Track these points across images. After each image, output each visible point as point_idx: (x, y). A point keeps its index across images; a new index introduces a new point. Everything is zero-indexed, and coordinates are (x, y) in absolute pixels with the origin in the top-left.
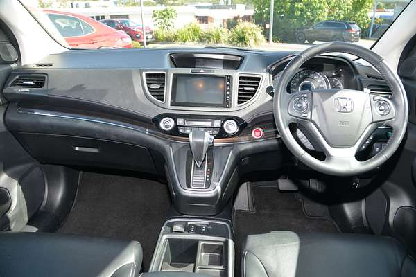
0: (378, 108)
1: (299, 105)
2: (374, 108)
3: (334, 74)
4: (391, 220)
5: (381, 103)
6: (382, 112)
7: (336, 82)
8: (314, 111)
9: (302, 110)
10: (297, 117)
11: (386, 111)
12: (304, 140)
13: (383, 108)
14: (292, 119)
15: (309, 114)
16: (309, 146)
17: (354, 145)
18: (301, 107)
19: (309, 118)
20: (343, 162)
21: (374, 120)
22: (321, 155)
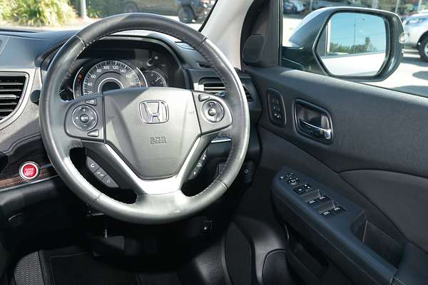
0: (206, 112)
1: (82, 118)
2: (201, 113)
3: (149, 65)
4: (259, 274)
5: (210, 104)
6: (213, 118)
7: (155, 76)
8: (109, 126)
9: (89, 125)
10: (82, 138)
11: (218, 115)
12: (101, 174)
13: (214, 111)
14: (73, 143)
15: (102, 131)
16: (109, 182)
17: (177, 173)
18: (86, 121)
19: (101, 137)
20: (163, 201)
21: (203, 131)
22: (129, 194)
